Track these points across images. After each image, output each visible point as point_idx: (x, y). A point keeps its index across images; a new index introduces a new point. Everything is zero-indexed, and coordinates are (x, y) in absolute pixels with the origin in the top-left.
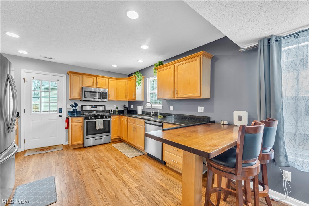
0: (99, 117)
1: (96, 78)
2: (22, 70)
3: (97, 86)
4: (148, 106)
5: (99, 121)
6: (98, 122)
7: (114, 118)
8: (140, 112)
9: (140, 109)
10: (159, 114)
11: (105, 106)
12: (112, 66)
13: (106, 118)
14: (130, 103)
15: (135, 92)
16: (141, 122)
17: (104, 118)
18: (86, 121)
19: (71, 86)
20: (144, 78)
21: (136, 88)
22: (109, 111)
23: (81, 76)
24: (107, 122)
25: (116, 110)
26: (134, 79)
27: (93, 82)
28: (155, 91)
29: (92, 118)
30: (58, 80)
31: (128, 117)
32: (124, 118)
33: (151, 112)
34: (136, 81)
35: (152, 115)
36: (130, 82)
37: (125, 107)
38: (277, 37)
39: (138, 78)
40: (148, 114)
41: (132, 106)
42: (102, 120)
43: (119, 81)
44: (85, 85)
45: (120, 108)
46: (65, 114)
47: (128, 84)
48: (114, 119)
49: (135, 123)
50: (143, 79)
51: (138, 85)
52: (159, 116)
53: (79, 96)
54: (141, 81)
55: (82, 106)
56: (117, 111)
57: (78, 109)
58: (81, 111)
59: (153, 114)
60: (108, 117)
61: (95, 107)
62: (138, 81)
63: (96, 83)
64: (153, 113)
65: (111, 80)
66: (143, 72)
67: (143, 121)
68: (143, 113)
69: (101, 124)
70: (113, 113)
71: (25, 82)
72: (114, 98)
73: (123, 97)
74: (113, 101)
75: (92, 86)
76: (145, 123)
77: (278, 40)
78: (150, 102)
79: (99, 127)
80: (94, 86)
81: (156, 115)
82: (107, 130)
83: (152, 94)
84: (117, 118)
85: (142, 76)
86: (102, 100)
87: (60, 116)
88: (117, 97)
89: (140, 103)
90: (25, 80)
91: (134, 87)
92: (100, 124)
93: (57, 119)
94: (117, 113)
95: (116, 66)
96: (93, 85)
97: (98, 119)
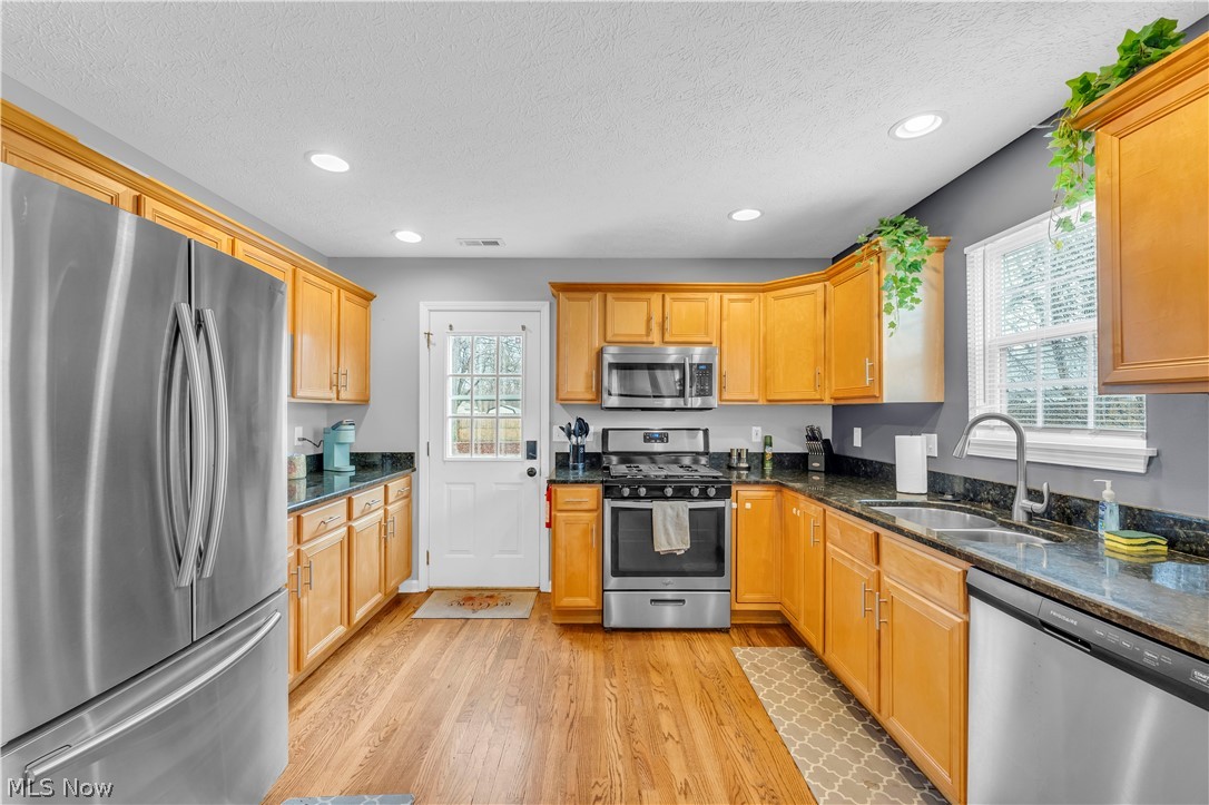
0: (669, 492)
1: (663, 296)
2: (421, 304)
3: (667, 338)
5: (669, 511)
6: (665, 519)
7: (748, 500)
8: (911, 476)
9: (912, 457)
10: (1110, 522)
11: (706, 432)
12: (736, 216)
13: (704, 496)
14: (844, 413)
15: (874, 349)
16: (937, 573)
17: (692, 498)
18: (609, 504)
19: (561, 346)
20: (942, 249)
21: (886, 319)
22: (730, 455)
23: (597, 297)
25: (763, 454)
26: (866, 270)
27: (649, 320)
29: (635, 497)
30: (524, 328)
31: (825, 506)
32: (805, 509)
33: (1021, 492)
34: (884, 274)
35: (1031, 515)
36: (842, 294)
37: (813, 436)
39: (900, 252)
40: (985, 496)
41: (857, 432)
42: (684, 507)
43: (776, 298)
44: (615, 335)
45: (789, 442)
46: (545, 464)
47: (832, 309)
48: (748, 506)
49: (878, 562)
50: (934, 260)
51: (894, 301)
52: (1113, 538)
53: (589, 388)
54: (924, 274)
55: (605, 433)
56: (768, 457)
57: (591, 444)
58: (604, 453)
59: (1039, 507)
60: (712, 492)
61: (663, 438)
62: (901, 274)
63: (663, 321)
64: (1034, 495)
65: (731, 300)
67: (954, 567)
68: (936, 484)
69: (678, 526)
70: (748, 469)
71: (431, 346)
72: (752, 392)
73: (796, 382)
74: (745, 408)
75: (645, 339)
76: (975, 593)
78: (1005, 413)
79: (669, 544)
80: (650, 339)
81: (1070, 516)
82: (710, 552)
84: (763, 499)
85: (930, 241)
86: (691, 402)
87: (531, 473)
88: (766, 383)
89: (916, 417)
90: (428, 340)
91: (871, 317)
92: (671, 527)
93: (521, 484)
94: (768, 466)
95: (755, 214)
96: (649, 330)
97: (666, 498)
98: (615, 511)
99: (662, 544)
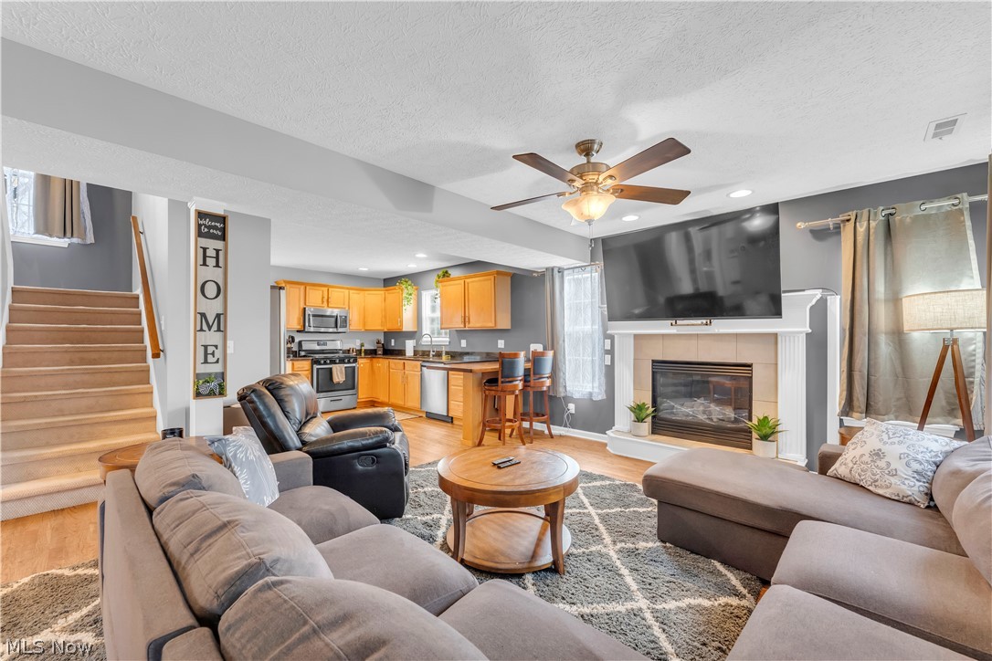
0: (337, 361)
1: (328, 289)
3: (330, 305)
4: (426, 340)
5: (338, 368)
6: (337, 371)
7: (362, 363)
8: (409, 353)
9: (410, 346)
10: (444, 354)
11: (342, 341)
13: (349, 362)
14: (388, 335)
15: (401, 316)
16: (416, 366)
17: (345, 363)
18: (316, 367)
20: (417, 290)
21: (404, 308)
22: (351, 350)
23: (302, 287)
24: (350, 370)
25: (361, 349)
26: (398, 293)
27: (323, 297)
28: (438, 314)
29: (325, 363)
31: (390, 360)
32: (382, 363)
33: (431, 351)
34: (403, 295)
35: (433, 356)
37: (378, 343)
38: (559, 268)
39: (407, 290)
40: (425, 354)
41: (393, 341)
42: (343, 366)
43: (368, 294)
44: (310, 303)
45: (368, 346)
47: (387, 301)
48: (362, 365)
49: (405, 370)
51: (406, 303)
52: (444, 358)
53: (299, 324)
54: (413, 296)
55: (300, 342)
56: (363, 350)
57: (294, 347)
58: (301, 350)
59: (434, 353)
60: (352, 360)
61: (325, 343)
62: (406, 297)
63: (328, 299)
65: (353, 293)
66: (414, 278)
67: (418, 363)
68: (415, 353)
69: (341, 373)
70: (357, 354)
72: (360, 327)
73: (377, 324)
74: (356, 333)
75: (321, 306)
76: (422, 366)
77: (561, 271)
78: (428, 333)
79: (339, 379)
80: (323, 306)
81: (439, 355)
82: (351, 384)
83: (433, 320)
84: (366, 363)
85: (414, 287)
86: (340, 330)
88: (364, 325)
89: (411, 335)
91: (400, 307)
92: (339, 374)
94: (363, 354)
95: (366, 269)
96: (322, 302)
97: (336, 363)
98: (318, 369)
99: (336, 379)
